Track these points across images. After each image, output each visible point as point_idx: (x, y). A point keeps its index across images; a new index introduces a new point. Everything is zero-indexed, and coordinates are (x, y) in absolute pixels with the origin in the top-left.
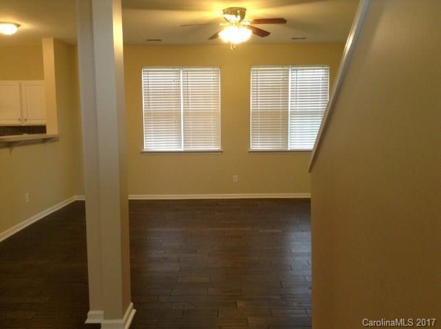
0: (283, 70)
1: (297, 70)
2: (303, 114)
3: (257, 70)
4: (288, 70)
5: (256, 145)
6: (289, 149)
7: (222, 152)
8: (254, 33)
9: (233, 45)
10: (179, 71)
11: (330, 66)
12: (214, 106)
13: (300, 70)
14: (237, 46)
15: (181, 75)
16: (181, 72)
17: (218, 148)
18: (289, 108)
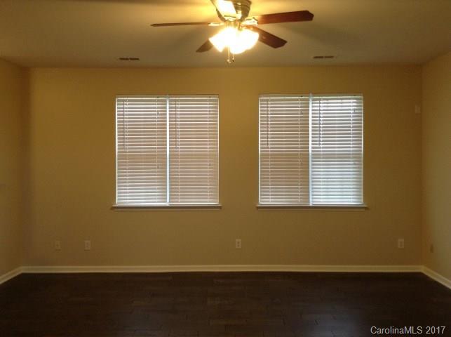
0: (301, 100)
1: (320, 100)
2: (329, 157)
3: (267, 100)
4: (308, 100)
5: (266, 199)
6: (311, 205)
7: (220, 207)
8: (261, 40)
9: (231, 55)
10: (165, 101)
11: (363, 96)
12: (211, 146)
13: (324, 99)
14: (237, 57)
15: (168, 106)
16: (168, 103)
17: (215, 203)
18: (310, 149)
